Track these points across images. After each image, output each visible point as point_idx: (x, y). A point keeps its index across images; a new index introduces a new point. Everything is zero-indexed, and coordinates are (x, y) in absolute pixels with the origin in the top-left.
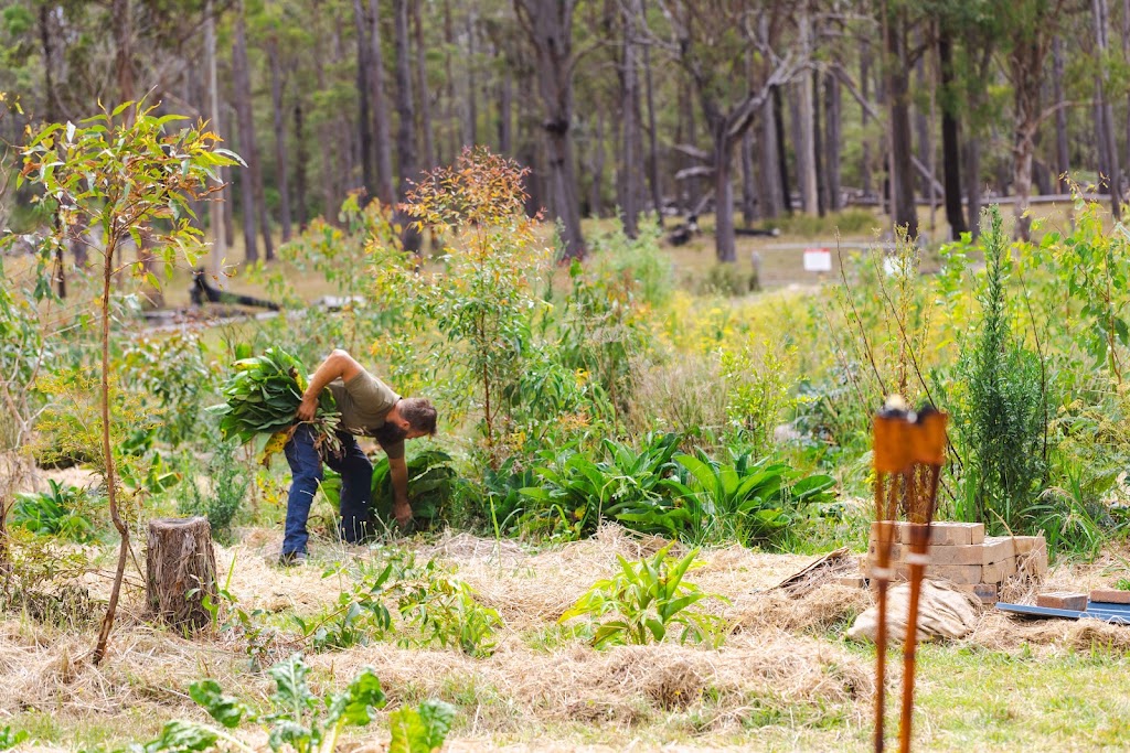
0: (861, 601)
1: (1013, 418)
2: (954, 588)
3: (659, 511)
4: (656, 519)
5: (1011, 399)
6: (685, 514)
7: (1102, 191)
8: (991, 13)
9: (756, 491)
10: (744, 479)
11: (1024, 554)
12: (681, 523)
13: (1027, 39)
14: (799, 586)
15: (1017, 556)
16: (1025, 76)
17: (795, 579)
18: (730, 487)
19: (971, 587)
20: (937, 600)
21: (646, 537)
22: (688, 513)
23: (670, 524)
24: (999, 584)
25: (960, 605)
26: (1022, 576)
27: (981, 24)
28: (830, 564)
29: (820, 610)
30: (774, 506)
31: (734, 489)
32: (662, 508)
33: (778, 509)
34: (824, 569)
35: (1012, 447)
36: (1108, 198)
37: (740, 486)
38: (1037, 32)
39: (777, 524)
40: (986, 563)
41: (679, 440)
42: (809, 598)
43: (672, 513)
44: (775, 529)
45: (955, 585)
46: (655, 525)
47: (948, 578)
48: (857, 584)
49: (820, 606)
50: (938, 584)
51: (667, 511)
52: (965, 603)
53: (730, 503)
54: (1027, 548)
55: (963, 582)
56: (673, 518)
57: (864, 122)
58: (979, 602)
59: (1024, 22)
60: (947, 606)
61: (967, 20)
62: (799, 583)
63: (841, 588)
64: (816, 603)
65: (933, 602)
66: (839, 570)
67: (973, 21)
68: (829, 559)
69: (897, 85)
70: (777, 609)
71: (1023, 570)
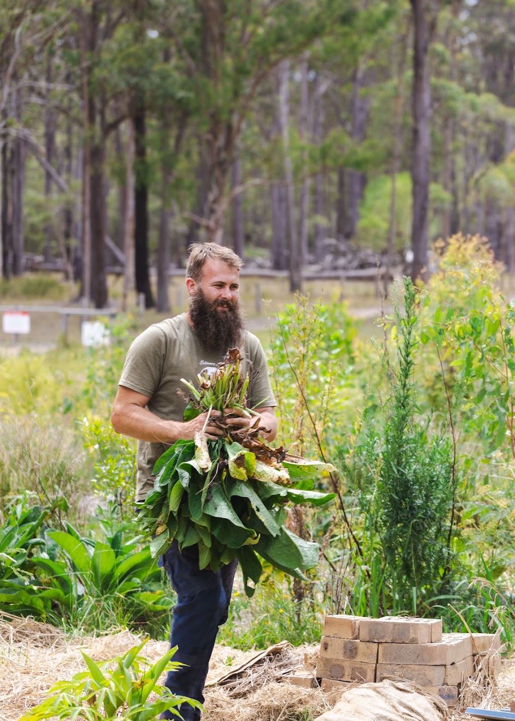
0: (315, 703)
1: (419, 502)
2: (419, 691)
3: (31, 592)
4: (26, 599)
5: (416, 481)
6: (59, 595)
7: (277, 266)
8: (190, 90)
9: (134, 571)
10: (121, 558)
11: (482, 653)
12: (50, 604)
13: (224, 117)
14: (240, 685)
15: (474, 655)
16: (218, 153)
17: (233, 677)
18: (105, 567)
19: (436, 690)
20: (401, 703)
21: (17, 619)
22: (62, 593)
23: (39, 604)
24: (459, 685)
25: (427, 710)
26: (481, 676)
27: (180, 101)
28: (270, 660)
29: (269, 712)
30: (152, 588)
31: (109, 569)
32: (35, 588)
33: (158, 592)
34: (265, 665)
35: (418, 531)
36: (284, 274)
37: (118, 565)
38: (231, 111)
39: (159, 607)
40: (448, 663)
41: (46, 514)
42: (254, 698)
43: (44, 594)
44: (157, 613)
45: (420, 687)
46: (23, 606)
47: (411, 679)
48: (309, 683)
49: (269, 707)
50: (401, 685)
51: (40, 591)
52: (431, 707)
53: (106, 584)
54: (484, 647)
55: (428, 683)
56: (42, 598)
57: (48, 190)
58: (445, 707)
59: (221, 102)
60: (412, 710)
61: (168, 96)
62: (238, 681)
63: (293, 688)
64: (265, 704)
65: (397, 705)
66: (280, 667)
67: (172, 97)
68: (268, 655)
69: (95, 155)
70: (218, 710)
71: (480, 670)
